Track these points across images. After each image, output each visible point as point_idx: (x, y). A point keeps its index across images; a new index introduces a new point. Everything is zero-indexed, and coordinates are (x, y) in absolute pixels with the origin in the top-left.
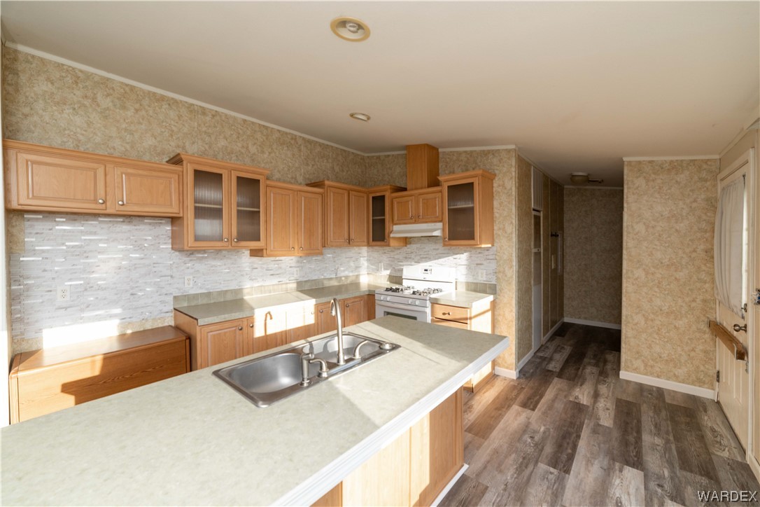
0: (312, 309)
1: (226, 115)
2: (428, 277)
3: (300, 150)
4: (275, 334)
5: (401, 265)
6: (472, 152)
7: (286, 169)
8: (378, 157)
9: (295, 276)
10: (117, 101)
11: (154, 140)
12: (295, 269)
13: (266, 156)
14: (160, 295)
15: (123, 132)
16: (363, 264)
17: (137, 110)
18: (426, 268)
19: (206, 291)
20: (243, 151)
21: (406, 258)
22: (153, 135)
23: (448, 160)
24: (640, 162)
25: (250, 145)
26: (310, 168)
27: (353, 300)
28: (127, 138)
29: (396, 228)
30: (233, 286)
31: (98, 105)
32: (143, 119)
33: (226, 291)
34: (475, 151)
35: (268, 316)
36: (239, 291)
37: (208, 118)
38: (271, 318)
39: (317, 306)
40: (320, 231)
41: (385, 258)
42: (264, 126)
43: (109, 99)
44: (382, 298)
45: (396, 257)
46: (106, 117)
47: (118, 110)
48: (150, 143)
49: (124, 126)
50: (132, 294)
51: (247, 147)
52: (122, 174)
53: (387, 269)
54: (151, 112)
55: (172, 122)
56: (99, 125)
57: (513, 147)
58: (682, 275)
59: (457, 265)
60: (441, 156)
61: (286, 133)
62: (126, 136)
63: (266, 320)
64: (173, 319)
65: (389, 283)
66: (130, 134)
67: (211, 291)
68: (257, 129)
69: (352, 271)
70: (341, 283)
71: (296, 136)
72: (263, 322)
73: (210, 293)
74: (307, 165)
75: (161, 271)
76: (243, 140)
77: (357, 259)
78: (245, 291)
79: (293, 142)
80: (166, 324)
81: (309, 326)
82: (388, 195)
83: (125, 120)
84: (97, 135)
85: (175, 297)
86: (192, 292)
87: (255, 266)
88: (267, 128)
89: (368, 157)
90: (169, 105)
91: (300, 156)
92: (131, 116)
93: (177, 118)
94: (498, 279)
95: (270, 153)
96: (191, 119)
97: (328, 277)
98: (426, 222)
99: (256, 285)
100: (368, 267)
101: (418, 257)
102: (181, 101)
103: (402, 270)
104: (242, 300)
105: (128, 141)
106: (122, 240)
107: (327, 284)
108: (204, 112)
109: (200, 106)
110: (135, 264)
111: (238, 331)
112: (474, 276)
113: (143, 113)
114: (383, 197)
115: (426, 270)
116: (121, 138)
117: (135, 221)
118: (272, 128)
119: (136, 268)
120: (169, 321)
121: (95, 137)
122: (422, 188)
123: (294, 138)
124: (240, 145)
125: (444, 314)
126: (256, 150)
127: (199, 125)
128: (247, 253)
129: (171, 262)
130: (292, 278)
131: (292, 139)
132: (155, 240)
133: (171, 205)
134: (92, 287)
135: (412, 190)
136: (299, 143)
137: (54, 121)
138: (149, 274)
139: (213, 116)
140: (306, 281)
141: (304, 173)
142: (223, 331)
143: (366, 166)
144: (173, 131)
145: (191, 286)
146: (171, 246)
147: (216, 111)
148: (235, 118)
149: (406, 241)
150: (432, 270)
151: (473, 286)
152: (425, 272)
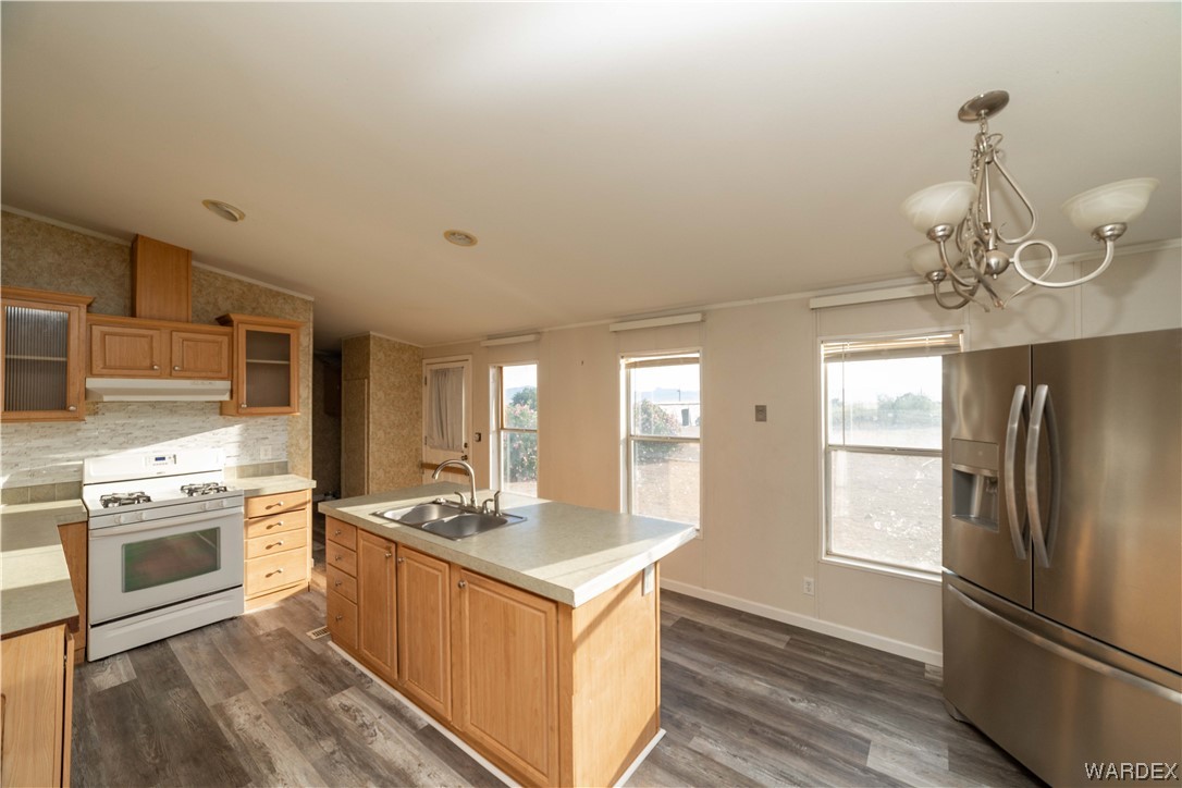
2: (170, 468)
18: (160, 455)
24: (380, 339)
34: (257, 286)
57: (312, 299)
58: (405, 432)
65: (3, 505)
94: (289, 454)
98: (191, 378)
112: (252, 455)
122: (178, 320)
125: (268, 507)
135: (153, 317)
150: (175, 456)
151: (251, 471)
152: (159, 462)
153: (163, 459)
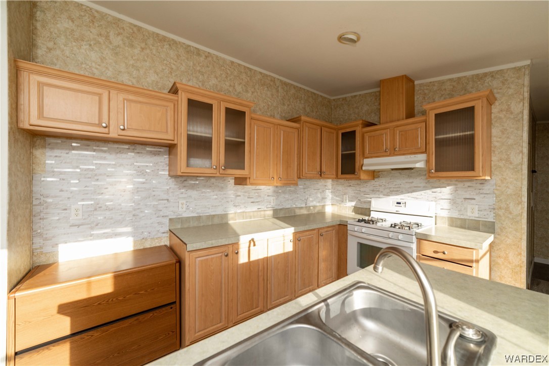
0: (291, 237)
1: (217, 57)
2: (401, 209)
3: (278, 91)
4: (258, 261)
5: (367, 198)
6: (459, 78)
7: (266, 107)
8: (345, 99)
9: (272, 204)
10: (126, 39)
11: (156, 76)
12: (272, 198)
13: (249, 95)
14: (158, 217)
15: (131, 68)
16: (328, 196)
17: (143, 49)
18: (399, 201)
19: (197, 215)
20: (231, 89)
21: (373, 191)
22: (156, 72)
23: (426, 91)
25: (236, 84)
26: (286, 107)
27: (326, 230)
28: (134, 74)
29: (366, 161)
30: (219, 211)
31: (111, 43)
32: (147, 57)
33: (214, 215)
34: (465, 77)
35: (252, 244)
36: (224, 216)
37: (202, 59)
38: (254, 245)
39: (295, 234)
40: (296, 163)
41: (351, 191)
42: (248, 68)
43: (119, 38)
44: (356, 228)
45: (362, 190)
46: (116, 54)
47: (127, 48)
48: (153, 79)
49: (131, 62)
50: (134, 215)
51: (234, 86)
52: (124, 99)
53: (352, 201)
54: (154, 51)
55: (172, 60)
56: (111, 61)
57: (527, 63)
59: (436, 199)
60: (417, 88)
61: (267, 76)
62: (133, 72)
63: (249, 247)
64: (168, 239)
65: (354, 213)
66: (136, 70)
67: (201, 215)
68: (243, 71)
69: (319, 202)
70: (310, 212)
71: (274, 78)
72: (247, 249)
73: (200, 216)
74: (284, 104)
75: (159, 196)
76: (231, 79)
77: (323, 191)
78: (230, 216)
79: (272, 84)
80: (162, 244)
81: (288, 253)
82: (359, 131)
83: (132, 57)
84: (109, 70)
85: (171, 220)
86: (185, 215)
87: (239, 194)
88: (250, 70)
89: (334, 100)
90: (170, 45)
91: (278, 96)
92: (138, 54)
93: (176, 57)
94: (497, 216)
95: (253, 92)
96: (187, 59)
97: (299, 206)
98: (404, 154)
99: (239, 211)
100: (332, 199)
101: (388, 191)
102: (179, 42)
103: (370, 202)
104: (227, 224)
105: (134, 76)
106: (128, 165)
107: (298, 212)
108: (198, 52)
109: (195, 48)
110: (138, 188)
111: (224, 257)
112: (459, 211)
113: (148, 51)
114: (353, 133)
115: (398, 203)
116: (129, 73)
117: (139, 148)
118: (255, 71)
119: (138, 191)
120: (166, 242)
121: (107, 71)
122: (398, 120)
123: (273, 80)
124: (228, 84)
125: (436, 252)
126: (241, 90)
127: (194, 65)
128: (232, 181)
129: (168, 188)
130: (269, 206)
131: (271, 80)
132: (155, 166)
133: (167, 132)
134: (101, 207)
135: (387, 123)
136: (277, 85)
137: (73, 55)
138: (149, 198)
139: (206, 57)
140: (281, 209)
141: (281, 112)
142: (210, 257)
143: (331, 108)
144: (172, 69)
145: (184, 209)
146: (168, 173)
147: (209, 53)
148: (224, 60)
149: (374, 175)
150: (405, 203)
151: (459, 223)
152: (398, 205)
153: (400, 203)
